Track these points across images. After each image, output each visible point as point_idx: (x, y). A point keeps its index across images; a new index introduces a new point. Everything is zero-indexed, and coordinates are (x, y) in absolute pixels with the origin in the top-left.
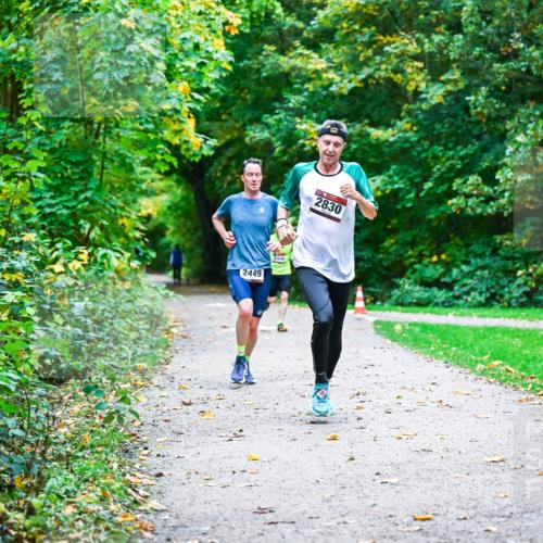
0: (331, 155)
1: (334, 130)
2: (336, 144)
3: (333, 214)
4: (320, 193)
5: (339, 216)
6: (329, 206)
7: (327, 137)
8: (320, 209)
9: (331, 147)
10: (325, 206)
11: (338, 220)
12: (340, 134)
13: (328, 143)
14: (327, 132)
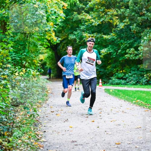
0: (91, 47)
1: (92, 40)
3: (92, 63)
4: (88, 58)
5: (93, 64)
6: (91, 61)
7: (90, 42)
8: (88, 62)
9: (91, 45)
10: (90, 61)
12: (93, 41)
14: (90, 41)
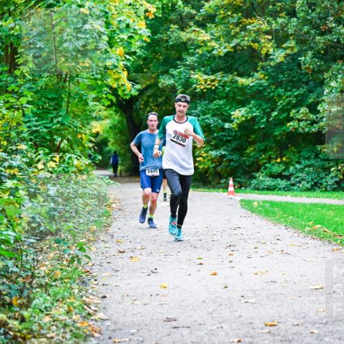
0: (181, 112)
1: (183, 99)
2: (184, 106)
3: (182, 142)
4: (175, 132)
5: (184, 144)
6: (180, 138)
7: (180, 103)
8: (175, 140)
9: (182, 108)
10: (178, 138)
11: (184, 146)
12: (186, 101)
13: (180, 106)
14: (180, 100)
